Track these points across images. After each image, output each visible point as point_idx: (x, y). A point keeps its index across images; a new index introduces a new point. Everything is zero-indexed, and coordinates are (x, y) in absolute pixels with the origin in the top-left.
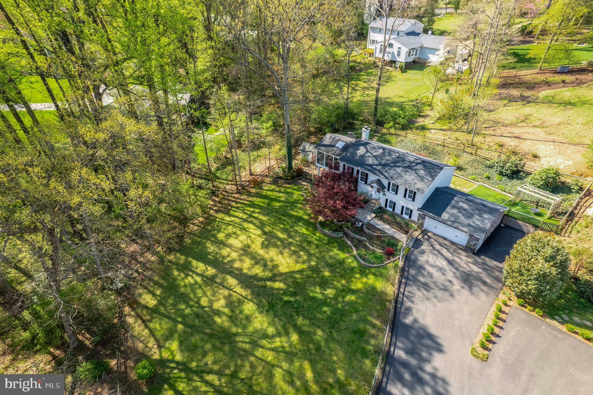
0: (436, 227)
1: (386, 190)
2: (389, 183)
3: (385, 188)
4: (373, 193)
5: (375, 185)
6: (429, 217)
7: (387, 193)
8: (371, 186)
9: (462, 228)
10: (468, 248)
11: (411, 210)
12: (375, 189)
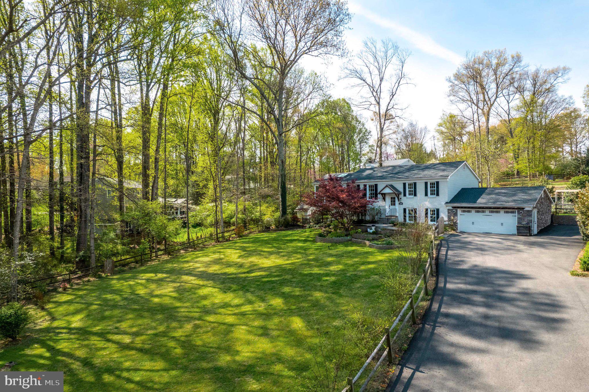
0: (473, 223)
1: (401, 196)
3: (400, 193)
4: (387, 207)
5: (387, 191)
6: (462, 208)
7: (404, 199)
8: (382, 194)
9: (507, 204)
10: (521, 228)
11: (438, 210)
12: (388, 199)
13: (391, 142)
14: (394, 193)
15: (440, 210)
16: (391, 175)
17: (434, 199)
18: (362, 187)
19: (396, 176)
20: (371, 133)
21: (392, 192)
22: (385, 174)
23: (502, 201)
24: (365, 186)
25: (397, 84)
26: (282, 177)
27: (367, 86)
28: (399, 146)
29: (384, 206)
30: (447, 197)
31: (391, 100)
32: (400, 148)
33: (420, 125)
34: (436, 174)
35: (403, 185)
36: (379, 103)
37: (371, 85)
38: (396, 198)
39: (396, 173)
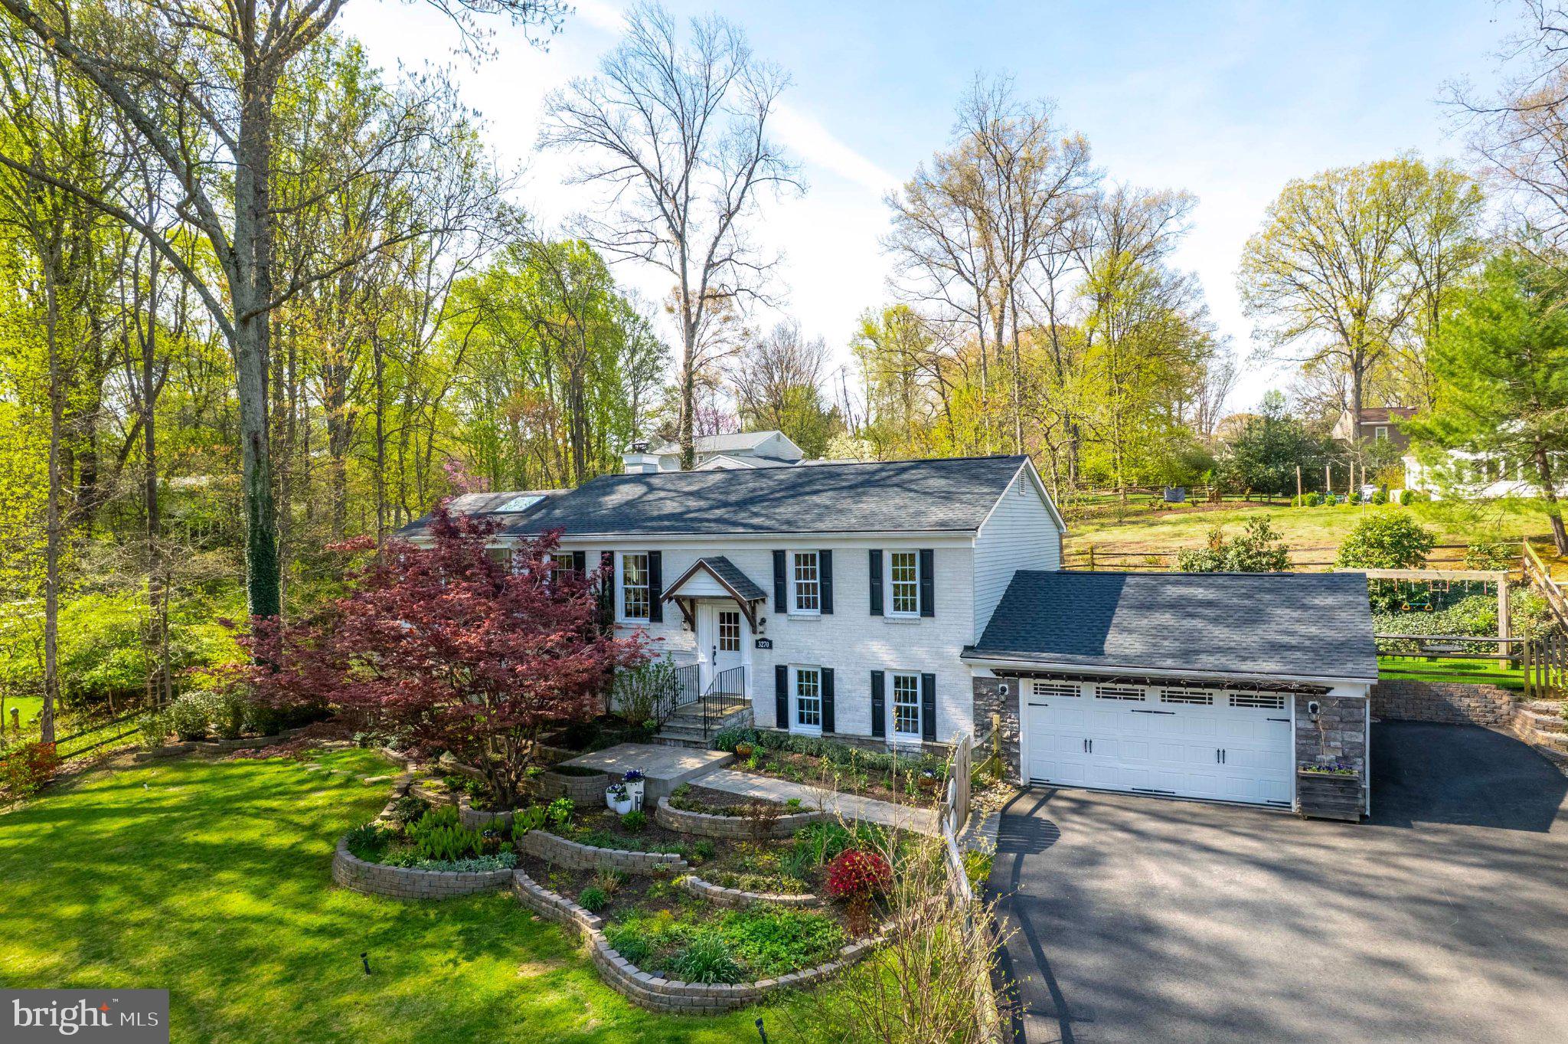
0: (1088, 745)
1: (766, 610)
2: (779, 557)
3: (759, 596)
4: (703, 658)
5: (703, 586)
6: (1039, 675)
7: (776, 626)
8: (679, 600)
9: (1248, 666)
10: (1318, 786)
11: (929, 681)
12: (708, 621)
13: (725, 380)
14: (734, 597)
15: (939, 682)
16: (718, 512)
17: (913, 630)
18: (593, 564)
19: (742, 516)
20: (670, 353)
21: (725, 593)
22: (693, 503)
23: (1219, 650)
24: (608, 559)
25: (742, 181)
26: (255, 509)
27: (643, 177)
28: (749, 392)
29: (691, 654)
30: (971, 625)
31: (722, 231)
32: (750, 399)
33: (807, 336)
34: (918, 514)
35: (771, 557)
36: (680, 237)
37: (658, 176)
38: (743, 618)
39: (742, 504)
